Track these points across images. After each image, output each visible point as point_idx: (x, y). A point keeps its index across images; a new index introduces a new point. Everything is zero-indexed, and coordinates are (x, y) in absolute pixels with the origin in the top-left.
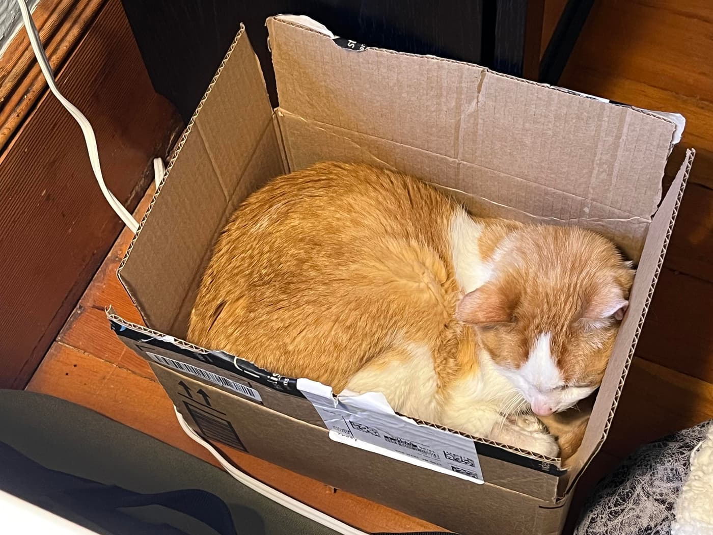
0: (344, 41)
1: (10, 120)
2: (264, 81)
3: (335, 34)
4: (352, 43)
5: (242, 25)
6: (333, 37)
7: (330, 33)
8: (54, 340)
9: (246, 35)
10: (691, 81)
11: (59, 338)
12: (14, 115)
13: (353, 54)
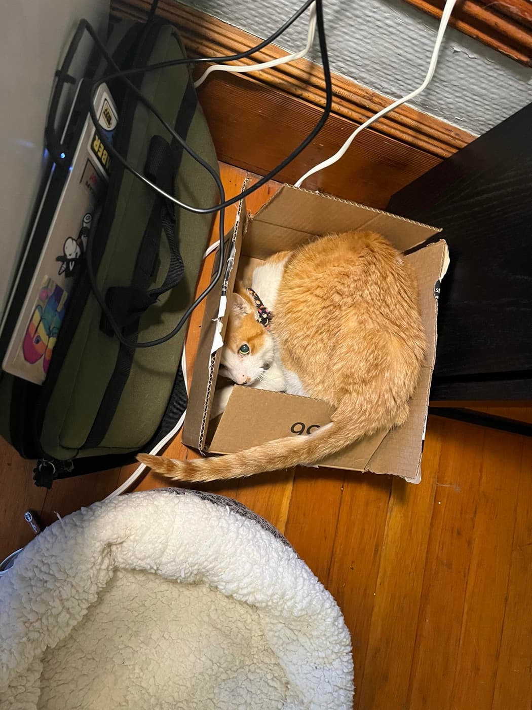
0: (439, 286)
1: (357, 114)
2: (411, 248)
3: (442, 280)
4: (438, 291)
5: (442, 229)
6: (440, 279)
7: (442, 277)
8: (248, 171)
9: (435, 233)
10: (446, 478)
11: (249, 173)
12: (360, 116)
13: (433, 292)
